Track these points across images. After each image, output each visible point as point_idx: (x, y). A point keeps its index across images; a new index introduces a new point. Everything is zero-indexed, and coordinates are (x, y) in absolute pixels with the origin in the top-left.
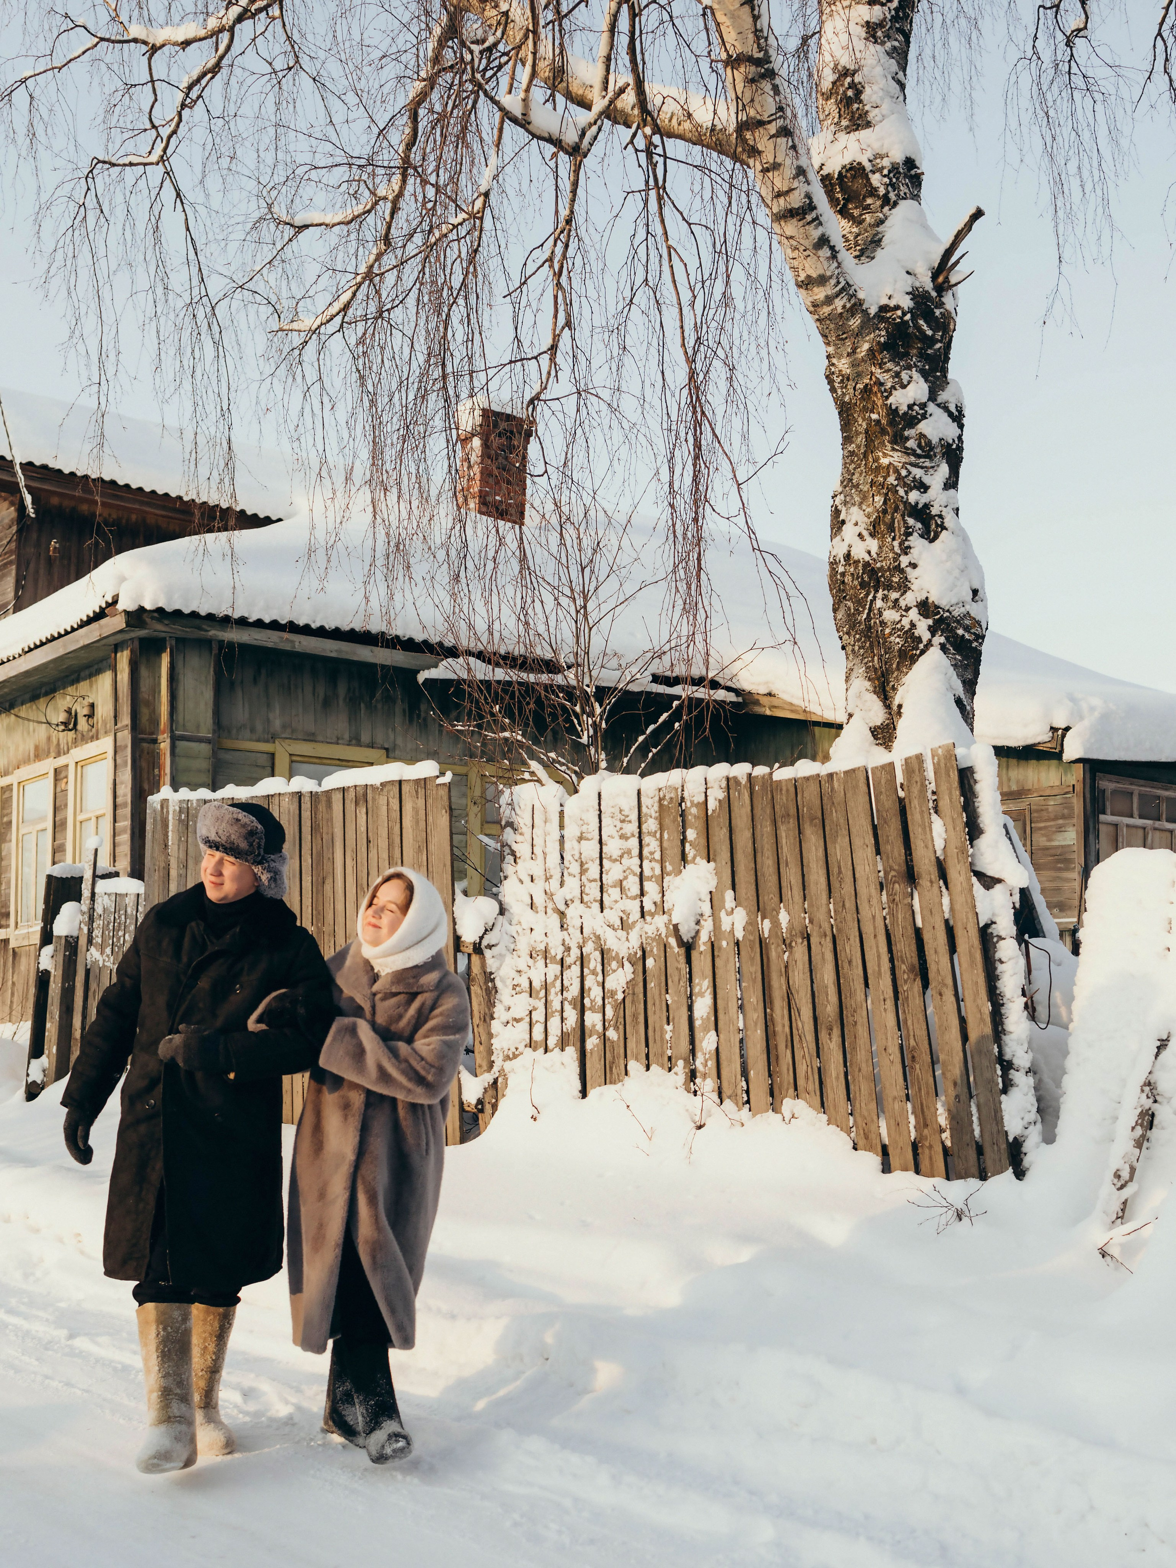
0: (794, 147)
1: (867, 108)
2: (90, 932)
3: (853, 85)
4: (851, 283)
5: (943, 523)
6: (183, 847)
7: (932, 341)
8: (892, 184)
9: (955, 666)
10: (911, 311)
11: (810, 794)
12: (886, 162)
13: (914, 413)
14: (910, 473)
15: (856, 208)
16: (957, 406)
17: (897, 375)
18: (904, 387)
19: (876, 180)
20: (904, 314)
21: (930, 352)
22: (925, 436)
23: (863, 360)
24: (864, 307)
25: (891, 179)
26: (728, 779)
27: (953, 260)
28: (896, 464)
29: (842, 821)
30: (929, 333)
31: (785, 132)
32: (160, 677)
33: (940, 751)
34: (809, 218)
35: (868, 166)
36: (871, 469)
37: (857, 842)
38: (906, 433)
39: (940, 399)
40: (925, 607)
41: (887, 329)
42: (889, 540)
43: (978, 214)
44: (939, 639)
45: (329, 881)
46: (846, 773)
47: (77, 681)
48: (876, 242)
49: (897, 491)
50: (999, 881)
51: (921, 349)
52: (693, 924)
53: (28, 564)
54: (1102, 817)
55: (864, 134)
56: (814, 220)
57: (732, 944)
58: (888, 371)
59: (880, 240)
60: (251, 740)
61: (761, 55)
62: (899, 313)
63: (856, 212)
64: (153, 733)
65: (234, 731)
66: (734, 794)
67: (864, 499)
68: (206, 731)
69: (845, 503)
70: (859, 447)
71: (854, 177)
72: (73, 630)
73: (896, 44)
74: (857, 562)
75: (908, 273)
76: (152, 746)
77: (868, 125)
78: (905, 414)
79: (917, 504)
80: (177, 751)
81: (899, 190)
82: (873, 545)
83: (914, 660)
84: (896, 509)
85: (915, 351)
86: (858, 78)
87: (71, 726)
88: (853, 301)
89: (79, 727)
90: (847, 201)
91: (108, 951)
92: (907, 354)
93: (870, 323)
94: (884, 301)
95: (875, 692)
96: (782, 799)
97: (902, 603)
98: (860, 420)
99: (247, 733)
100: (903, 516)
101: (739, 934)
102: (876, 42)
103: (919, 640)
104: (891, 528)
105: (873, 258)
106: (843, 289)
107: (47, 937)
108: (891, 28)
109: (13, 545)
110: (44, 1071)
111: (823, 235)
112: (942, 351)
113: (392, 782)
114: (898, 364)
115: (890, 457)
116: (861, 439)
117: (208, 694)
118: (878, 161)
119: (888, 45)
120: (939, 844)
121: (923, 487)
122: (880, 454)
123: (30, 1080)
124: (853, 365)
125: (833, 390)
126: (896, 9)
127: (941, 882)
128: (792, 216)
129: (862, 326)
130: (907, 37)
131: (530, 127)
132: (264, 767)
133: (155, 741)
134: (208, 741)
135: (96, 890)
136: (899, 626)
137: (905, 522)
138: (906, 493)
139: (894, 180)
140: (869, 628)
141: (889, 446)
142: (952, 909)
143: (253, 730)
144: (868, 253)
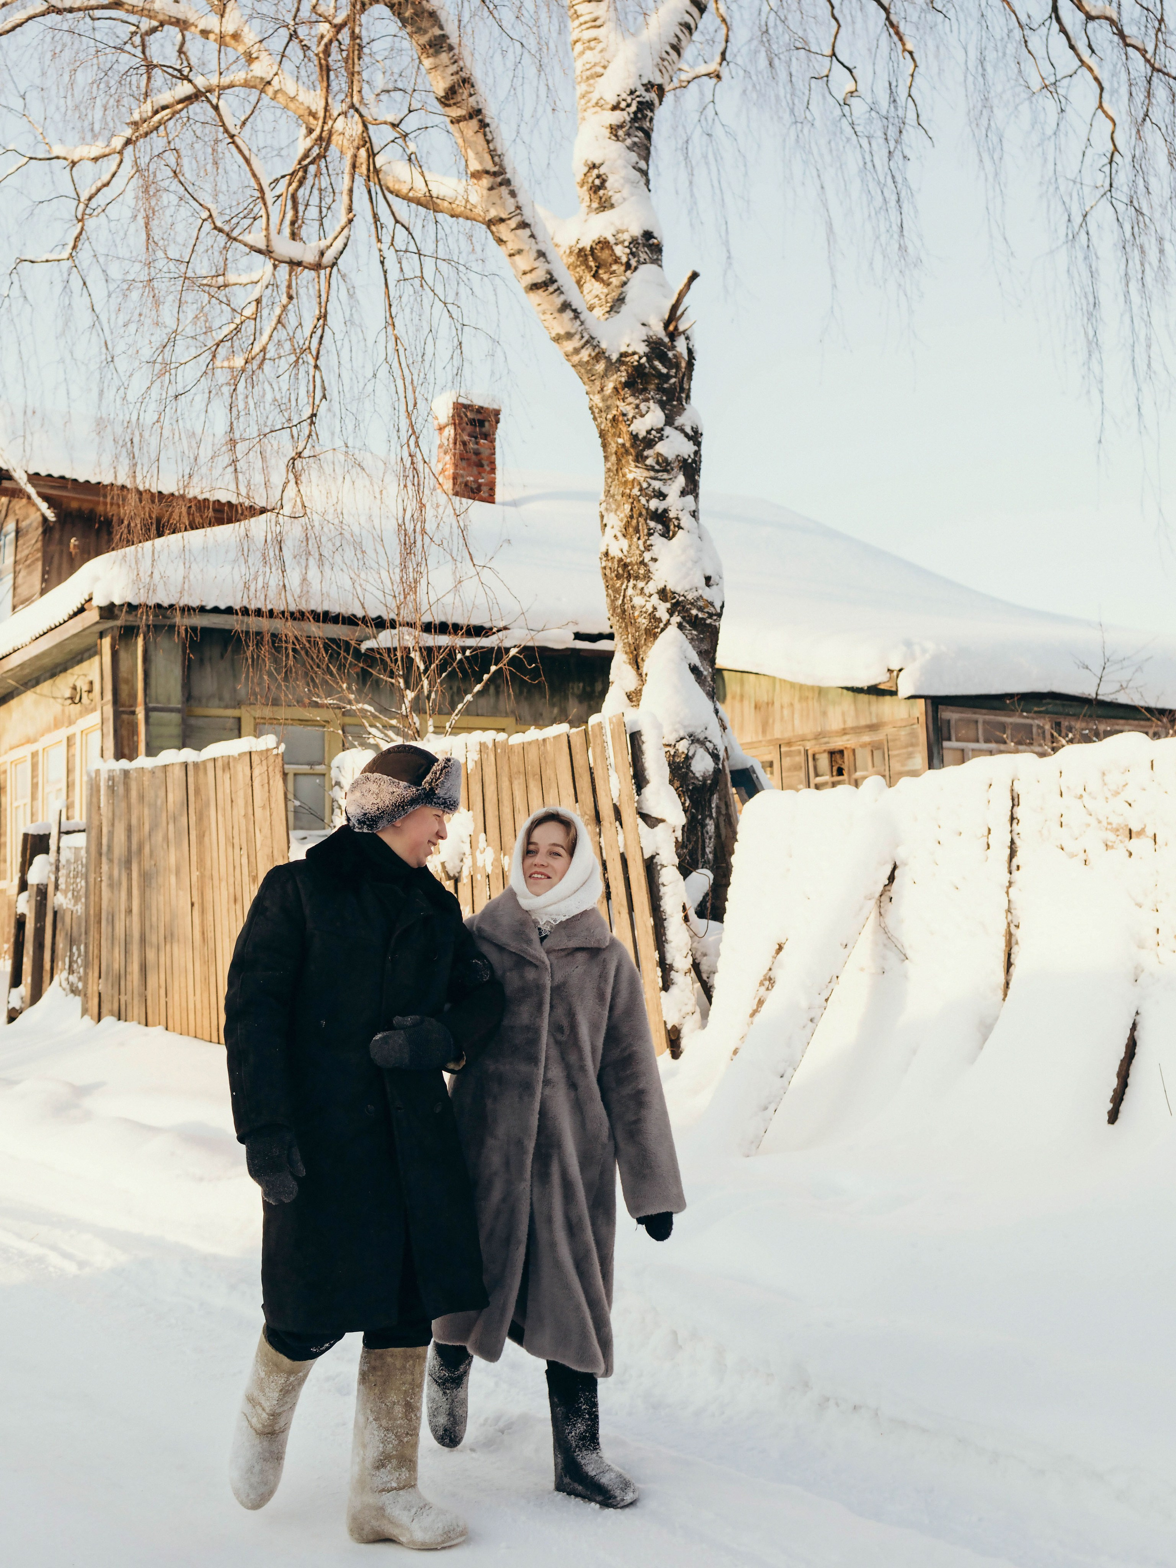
0: (532, 236)
1: (610, 194)
2: (57, 880)
3: (598, 176)
4: (594, 336)
5: (679, 524)
6: (111, 807)
7: (667, 377)
8: (632, 253)
9: (692, 640)
10: (646, 355)
11: (533, 755)
12: (627, 237)
13: (652, 437)
14: (650, 485)
15: (605, 273)
16: (692, 428)
17: (637, 407)
18: (642, 416)
19: (620, 251)
20: (640, 358)
21: (666, 386)
22: (661, 455)
23: (610, 397)
24: (607, 355)
25: (631, 249)
26: (480, 743)
27: (679, 313)
28: (639, 478)
29: (553, 776)
30: (664, 371)
31: (524, 225)
32: (136, 658)
33: (614, 720)
34: (551, 289)
35: (612, 240)
36: (621, 483)
37: (563, 793)
38: (645, 453)
39: (677, 423)
40: (663, 594)
41: (627, 371)
42: (635, 539)
43: (694, 276)
44: (676, 619)
45: (207, 834)
46: (554, 737)
47: (81, 661)
48: (621, 300)
49: (639, 501)
50: (663, 821)
51: (658, 384)
52: (457, 862)
53: (52, 558)
54: (946, 744)
55: (608, 214)
56: (556, 291)
57: (484, 877)
58: (630, 404)
59: (624, 299)
60: (219, 707)
61: (496, 169)
62: (636, 357)
63: (605, 277)
64: (131, 706)
65: (204, 701)
66: (484, 756)
67: (618, 506)
68: (176, 701)
69: (607, 509)
70: (613, 464)
71: (602, 249)
72: (65, 622)
73: (636, 139)
74: (613, 558)
75: (644, 325)
76: (131, 717)
77: (612, 206)
78: (644, 438)
79: (657, 510)
80: (151, 720)
81: (639, 256)
82: (624, 543)
83: (656, 636)
84: (640, 515)
85: (653, 386)
86: (602, 170)
87: (77, 700)
88: (597, 350)
89: (83, 700)
90: (598, 267)
91: (70, 895)
92: (645, 390)
93: (613, 366)
94: (623, 349)
95: (630, 663)
96: (516, 759)
97: (646, 591)
98: (612, 443)
99: (216, 702)
100: (646, 520)
101: (489, 870)
102: (618, 140)
103: (660, 620)
104: (637, 530)
105: (618, 312)
106: (587, 342)
107: (23, 886)
108: (630, 127)
109: (39, 544)
110: (22, 998)
111: (565, 302)
112: (677, 384)
113: (245, 753)
114: (638, 398)
115: (634, 472)
116: (613, 458)
117: (177, 672)
118: (620, 235)
119: (629, 142)
120: (615, 794)
121: (661, 496)
122: (627, 471)
123: (10, 1007)
124: (604, 400)
125: (595, 419)
126: (635, 113)
127: (618, 823)
128: (538, 288)
129: (606, 370)
130: (648, 135)
131: (273, 255)
132: (231, 730)
133: (133, 713)
134: (177, 710)
135: (61, 845)
136: (644, 610)
137: (647, 524)
138: (648, 501)
139: (634, 250)
140: (624, 611)
141: (633, 464)
142: (625, 845)
143: (221, 699)
144: (615, 309)
